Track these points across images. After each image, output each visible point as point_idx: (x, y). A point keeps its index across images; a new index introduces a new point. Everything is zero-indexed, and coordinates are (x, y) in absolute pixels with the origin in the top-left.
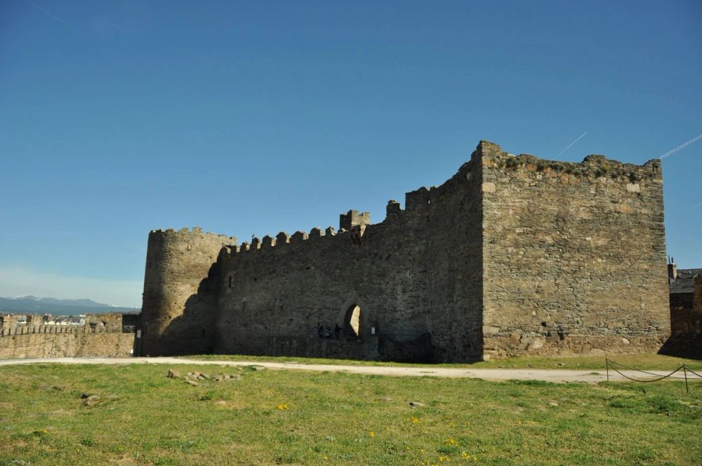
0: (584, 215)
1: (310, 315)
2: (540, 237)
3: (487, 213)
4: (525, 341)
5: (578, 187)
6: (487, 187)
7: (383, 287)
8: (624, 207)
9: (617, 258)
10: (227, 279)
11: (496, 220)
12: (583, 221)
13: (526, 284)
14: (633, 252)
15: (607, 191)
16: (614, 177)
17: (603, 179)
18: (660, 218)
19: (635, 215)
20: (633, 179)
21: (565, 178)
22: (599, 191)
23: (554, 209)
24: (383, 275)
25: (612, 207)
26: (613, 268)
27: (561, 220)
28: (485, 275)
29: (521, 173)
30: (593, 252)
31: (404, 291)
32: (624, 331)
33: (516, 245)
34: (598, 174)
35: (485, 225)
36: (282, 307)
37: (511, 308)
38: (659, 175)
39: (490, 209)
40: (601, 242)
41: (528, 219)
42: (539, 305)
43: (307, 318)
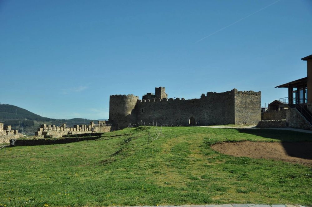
0: (249, 102)
1: (177, 120)
2: (243, 106)
3: (235, 102)
4: (241, 124)
5: (248, 97)
6: (235, 97)
7: (201, 113)
8: (255, 100)
9: (254, 110)
10: (141, 110)
11: (236, 103)
12: (249, 103)
13: (240, 114)
14: (256, 109)
15: (253, 97)
16: (254, 95)
17: (252, 95)
18: (260, 102)
19: (257, 102)
20: (256, 95)
21: (246, 95)
22: (251, 98)
23: (245, 101)
24: (201, 111)
25: (253, 100)
26: (253, 111)
27: (245, 103)
28: (235, 113)
29: (240, 94)
30: (250, 109)
31: (207, 114)
32: (254, 122)
33: (239, 107)
34: (251, 94)
35: (235, 104)
36: (166, 118)
37: (238, 118)
38: (260, 94)
39: (236, 101)
40: (251, 107)
41: (241, 103)
42: (243, 118)
43: (176, 120)
